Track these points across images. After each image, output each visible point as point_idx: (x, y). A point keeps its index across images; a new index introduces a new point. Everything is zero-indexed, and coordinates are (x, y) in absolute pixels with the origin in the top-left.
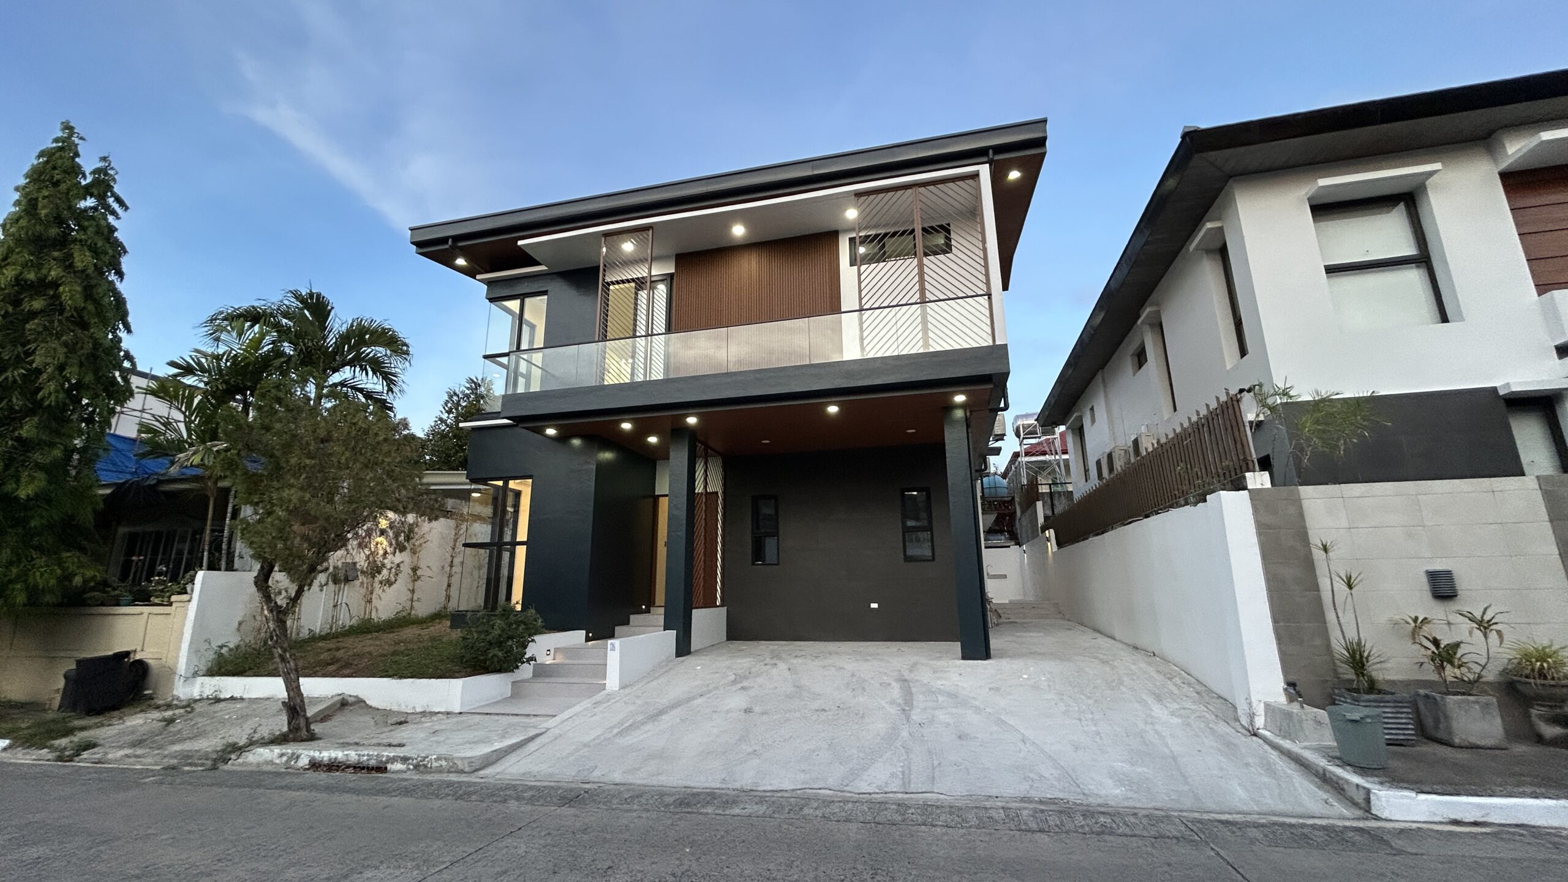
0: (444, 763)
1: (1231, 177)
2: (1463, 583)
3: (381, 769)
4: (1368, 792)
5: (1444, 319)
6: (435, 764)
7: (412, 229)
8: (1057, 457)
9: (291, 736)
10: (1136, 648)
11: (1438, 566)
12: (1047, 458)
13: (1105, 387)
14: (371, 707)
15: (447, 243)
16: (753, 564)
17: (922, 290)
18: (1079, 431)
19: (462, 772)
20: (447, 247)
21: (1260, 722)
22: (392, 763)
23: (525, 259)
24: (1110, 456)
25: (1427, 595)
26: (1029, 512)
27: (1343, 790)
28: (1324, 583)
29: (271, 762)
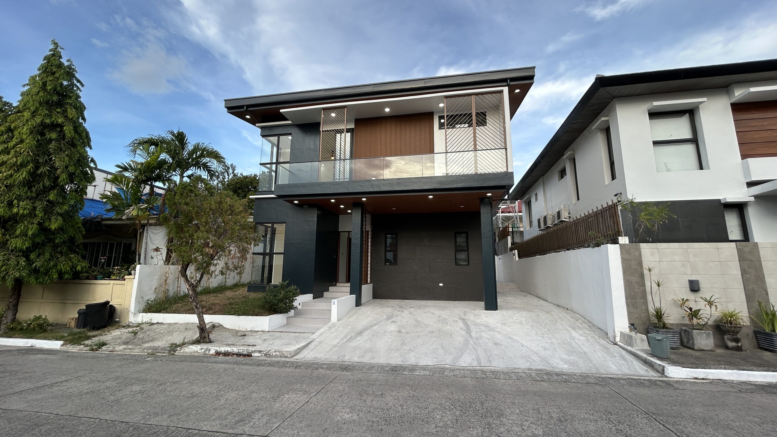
0: (278, 353)
1: (615, 98)
2: (702, 285)
3: (249, 355)
4: (664, 367)
5: (701, 168)
6: (274, 354)
7: (225, 101)
8: (516, 214)
9: (202, 341)
10: (559, 306)
11: (694, 278)
12: (511, 214)
13: (544, 184)
14: (226, 328)
15: (243, 108)
16: (385, 265)
17: (475, 145)
18: (529, 204)
19: (287, 357)
20: (244, 110)
21: (618, 339)
22: (254, 353)
23: (282, 118)
24: (545, 218)
25: (688, 289)
26: (503, 241)
27: (653, 366)
28: (648, 284)
29: (197, 352)
